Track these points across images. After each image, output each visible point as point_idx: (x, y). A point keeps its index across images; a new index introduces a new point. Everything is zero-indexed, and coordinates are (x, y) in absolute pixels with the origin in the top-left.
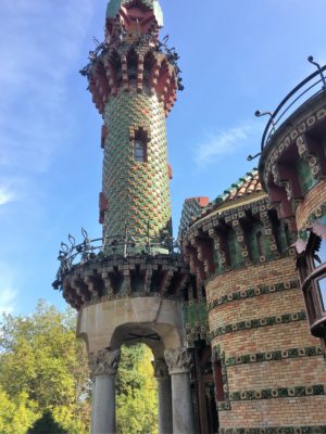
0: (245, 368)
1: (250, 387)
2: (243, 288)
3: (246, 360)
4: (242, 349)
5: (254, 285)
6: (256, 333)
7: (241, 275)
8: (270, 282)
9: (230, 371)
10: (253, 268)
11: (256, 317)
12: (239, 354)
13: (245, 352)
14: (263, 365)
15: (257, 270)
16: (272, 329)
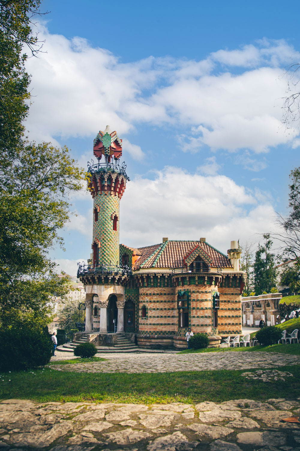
0: (153, 311)
1: (154, 315)
2: (156, 292)
3: (154, 309)
4: (154, 307)
5: (159, 292)
6: (158, 304)
7: (156, 289)
8: (163, 292)
9: (149, 311)
10: (159, 288)
11: (158, 300)
12: (153, 308)
13: (154, 308)
14: (158, 311)
15: (160, 289)
16: (161, 303)
